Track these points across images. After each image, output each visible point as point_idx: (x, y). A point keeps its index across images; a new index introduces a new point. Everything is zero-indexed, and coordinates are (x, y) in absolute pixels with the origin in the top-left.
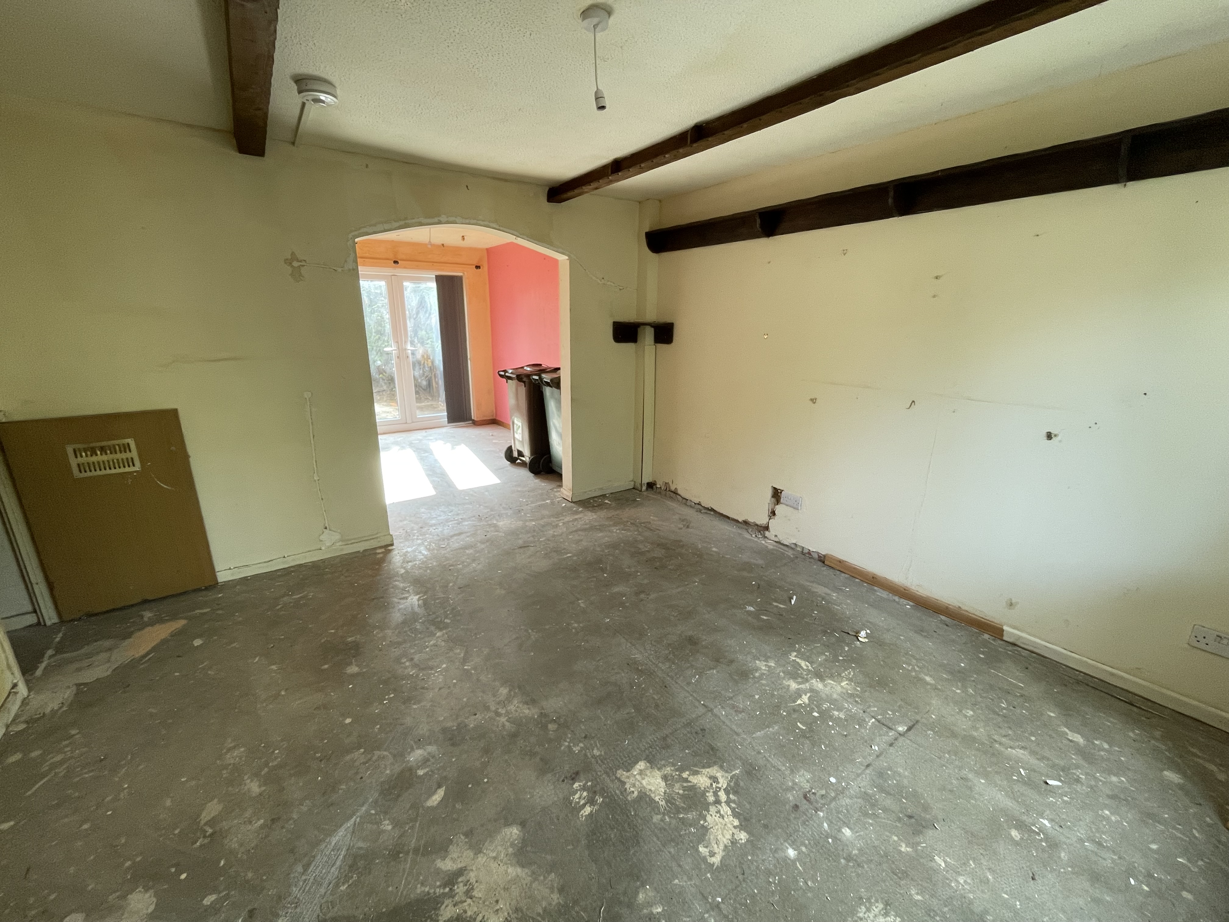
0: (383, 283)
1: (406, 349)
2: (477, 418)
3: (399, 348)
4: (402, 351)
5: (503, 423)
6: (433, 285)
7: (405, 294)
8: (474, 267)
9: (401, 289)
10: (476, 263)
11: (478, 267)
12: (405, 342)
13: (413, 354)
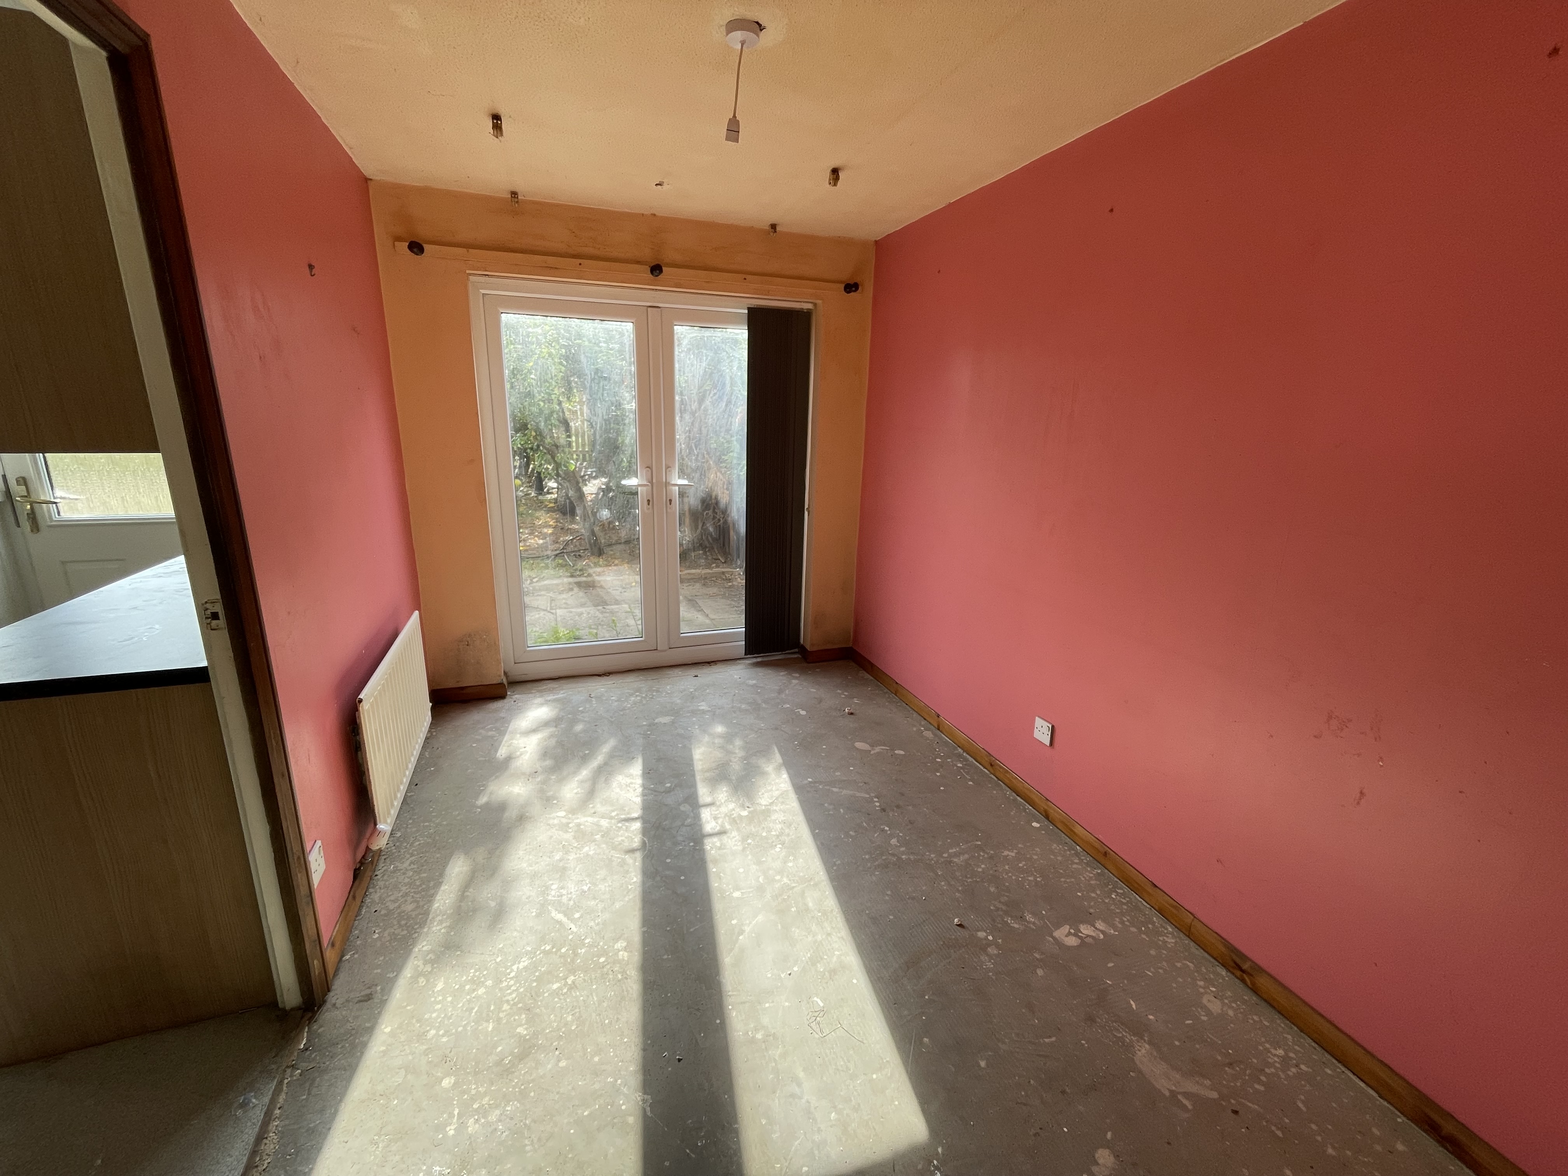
0: (627, 328)
1: (667, 484)
2: (812, 645)
3: (651, 482)
4: (658, 484)
5: (872, 665)
6: (741, 334)
7: (676, 353)
8: (842, 286)
9: (668, 344)
10: (846, 276)
11: (851, 288)
12: (668, 467)
13: (682, 494)
